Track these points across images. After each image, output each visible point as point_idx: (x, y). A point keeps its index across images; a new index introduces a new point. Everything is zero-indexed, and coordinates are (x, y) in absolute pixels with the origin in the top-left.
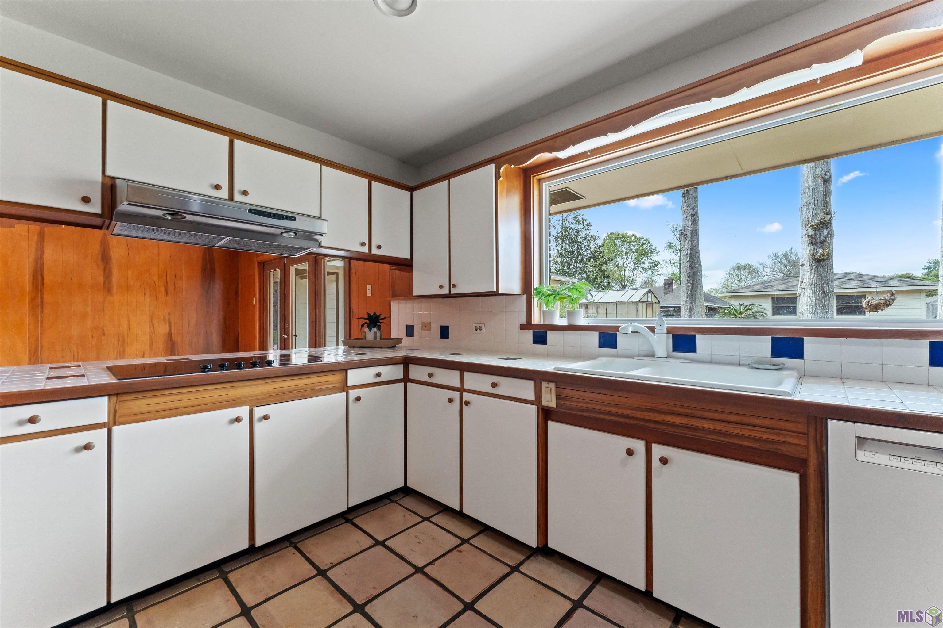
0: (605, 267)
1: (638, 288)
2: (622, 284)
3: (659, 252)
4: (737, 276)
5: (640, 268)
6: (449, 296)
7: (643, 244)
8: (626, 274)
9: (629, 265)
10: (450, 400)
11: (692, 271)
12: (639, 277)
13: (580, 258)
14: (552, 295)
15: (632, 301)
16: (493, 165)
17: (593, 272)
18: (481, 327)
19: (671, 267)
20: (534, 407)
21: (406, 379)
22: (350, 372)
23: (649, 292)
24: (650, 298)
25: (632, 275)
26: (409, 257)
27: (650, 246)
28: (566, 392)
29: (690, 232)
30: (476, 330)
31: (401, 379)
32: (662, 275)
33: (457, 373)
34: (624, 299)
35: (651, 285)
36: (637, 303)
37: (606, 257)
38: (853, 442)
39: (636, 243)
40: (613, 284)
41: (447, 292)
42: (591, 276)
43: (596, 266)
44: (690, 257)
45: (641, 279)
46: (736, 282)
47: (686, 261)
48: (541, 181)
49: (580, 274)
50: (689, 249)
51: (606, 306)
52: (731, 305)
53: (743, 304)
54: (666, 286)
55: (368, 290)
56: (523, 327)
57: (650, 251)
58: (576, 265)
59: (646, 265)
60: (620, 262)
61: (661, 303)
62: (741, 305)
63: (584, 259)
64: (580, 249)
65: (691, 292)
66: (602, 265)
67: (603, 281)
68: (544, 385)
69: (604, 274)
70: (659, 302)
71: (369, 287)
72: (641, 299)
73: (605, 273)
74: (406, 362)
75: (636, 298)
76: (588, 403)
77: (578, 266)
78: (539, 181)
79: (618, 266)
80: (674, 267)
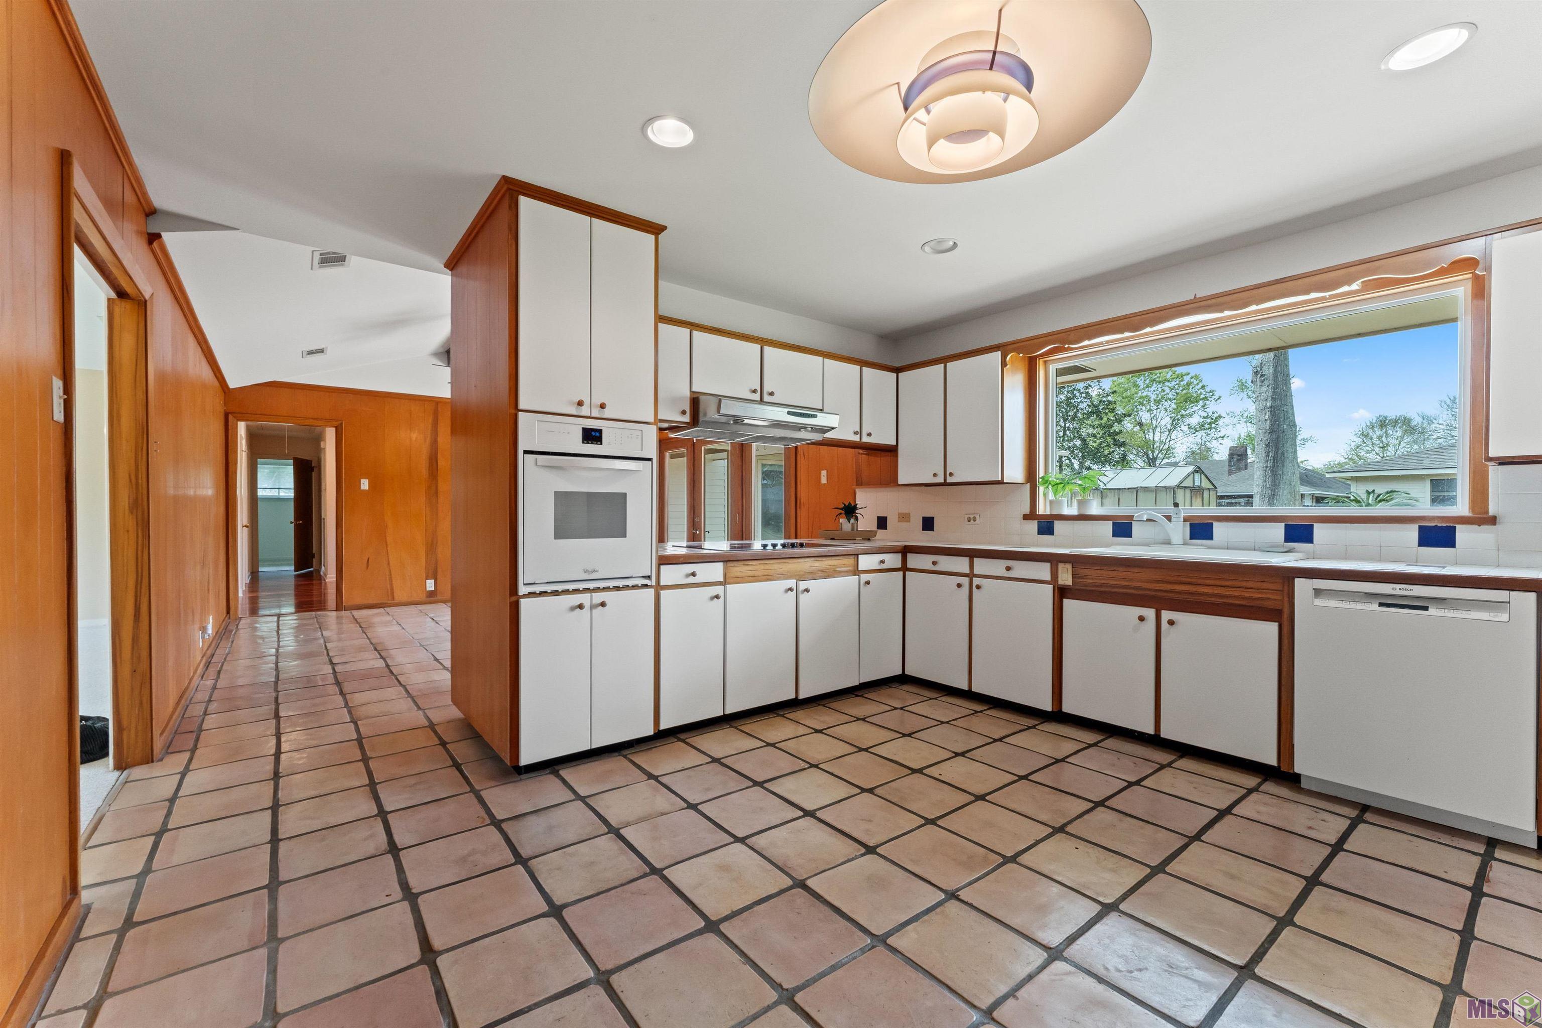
0: (1116, 427)
1: (1179, 462)
2: (1147, 455)
3: (1220, 398)
4: (1379, 440)
5: (1182, 426)
6: (945, 484)
7: (1188, 384)
8: (1157, 439)
9: (1163, 423)
10: (959, 586)
11: (1274, 436)
12: (1180, 442)
13: (1071, 414)
14: (1061, 483)
15: (1165, 487)
16: (999, 353)
17: (1095, 436)
18: (975, 517)
19: (1243, 425)
20: (1051, 587)
21: (904, 568)
22: (860, 556)
23: (1196, 472)
24: (1198, 480)
25: (1168, 440)
26: (895, 443)
27: (1203, 387)
28: (1082, 571)
29: (1271, 371)
30: (969, 521)
31: (899, 568)
32: (1225, 439)
33: (967, 559)
34: (1151, 483)
35: (1204, 458)
36: (1174, 490)
37: (1120, 410)
38: (1312, 592)
39: (1175, 383)
40: (1132, 456)
41: (942, 481)
42: (1091, 444)
43: (1100, 426)
44: (1271, 411)
45: (1185, 447)
46: (1377, 449)
47: (1263, 420)
48: (1049, 362)
49: (1072, 440)
50: (1270, 399)
51: (1119, 495)
52: (1350, 493)
53: (1374, 491)
54: (1232, 458)
55: (822, 476)
56: (1026, 517)
57: (1202, 396)
58: (1065, 425)
59: (1195, 420)
60: (1145, 417)
61: (1218, 490)
62: (1369, 493)
63: (1079, 415)
64: (1073, 399)
65: (1272, 471)
66: (1112, 426)
67: (1113, 452)
68: (1061, 566)
69: (1114, 440)
70: (1216, 488)
71: (824, 473)
72: (1181, 482)
73: (1117, 437)
74: (905, 551)
75: (1173, 481)
76: (1103, 579)
77: (1069, 427)
78: (1045, 362)
79: (1140, 424)
80: (1249, 424)
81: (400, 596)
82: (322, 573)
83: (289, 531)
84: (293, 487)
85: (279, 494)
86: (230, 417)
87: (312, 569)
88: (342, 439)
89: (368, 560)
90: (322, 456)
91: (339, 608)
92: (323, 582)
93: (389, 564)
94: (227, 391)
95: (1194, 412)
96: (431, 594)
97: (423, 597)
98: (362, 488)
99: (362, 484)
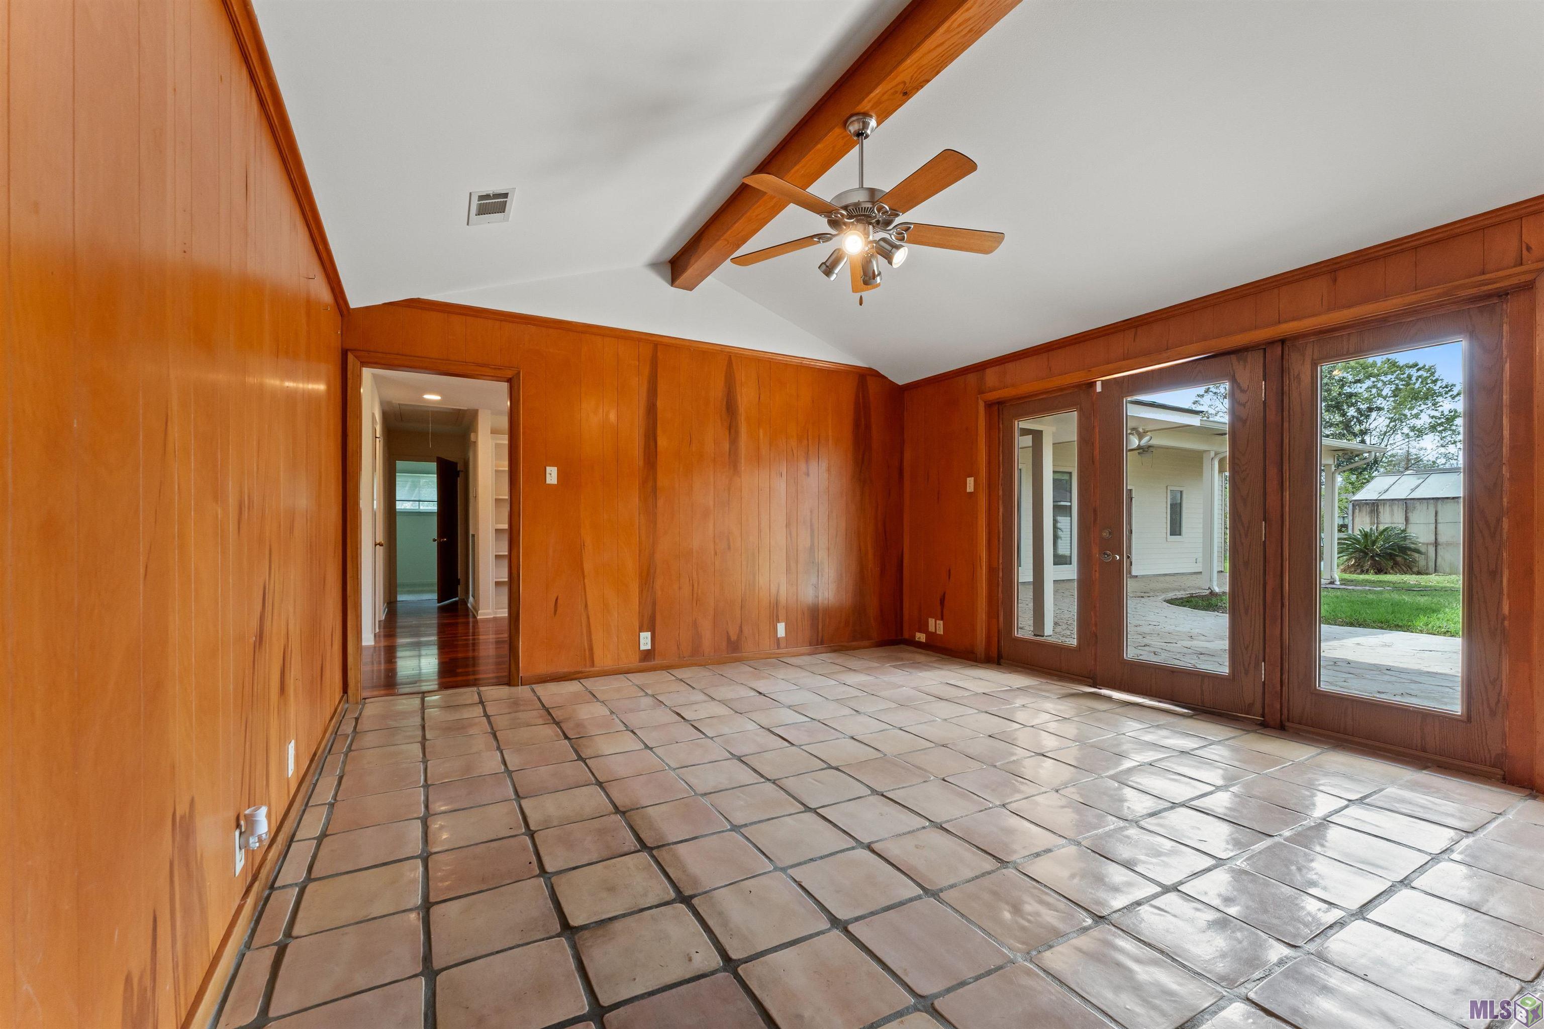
81: (604, 659)
82: (469, 605)
83: (432, 550)
84: (436, 500)
85: (419, 507)
86: (350, 357)
87: (457, 599)
88: (519, 400)
89: (557, 600)
90: (471, 455)
91: (510, 679)
92: (471, 620)
93: (586, 606)
94: (345, 312)
95: (1421, 411)
96: (647, 655)
97: (633, 661)
98: (548, 481)
99: (548, 476)
